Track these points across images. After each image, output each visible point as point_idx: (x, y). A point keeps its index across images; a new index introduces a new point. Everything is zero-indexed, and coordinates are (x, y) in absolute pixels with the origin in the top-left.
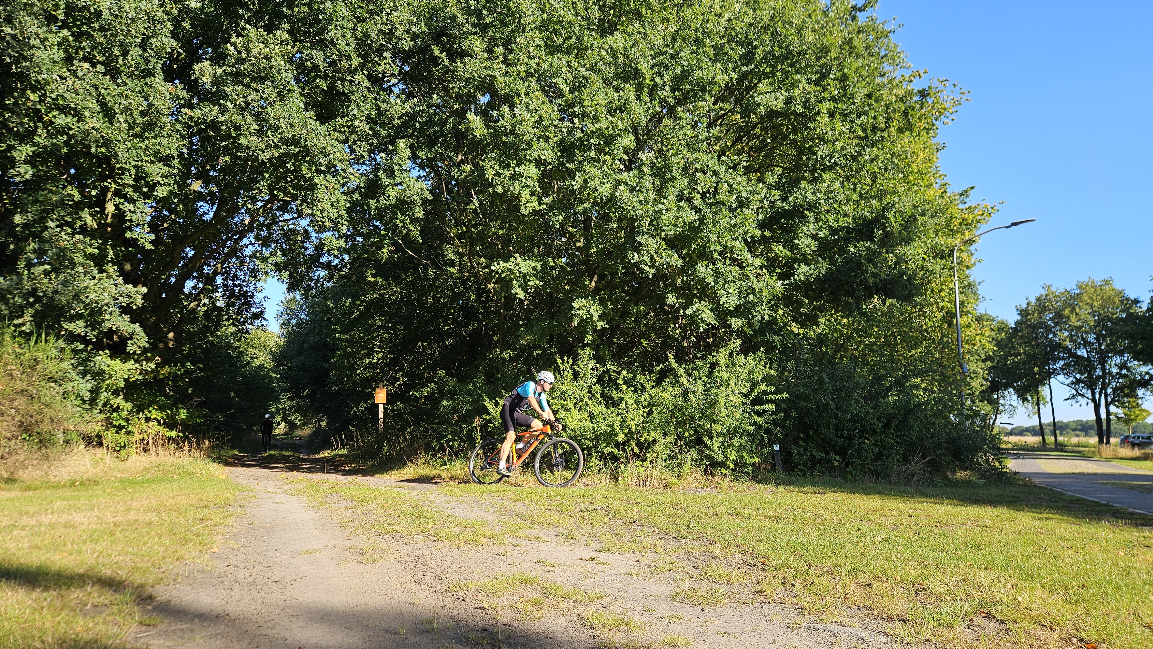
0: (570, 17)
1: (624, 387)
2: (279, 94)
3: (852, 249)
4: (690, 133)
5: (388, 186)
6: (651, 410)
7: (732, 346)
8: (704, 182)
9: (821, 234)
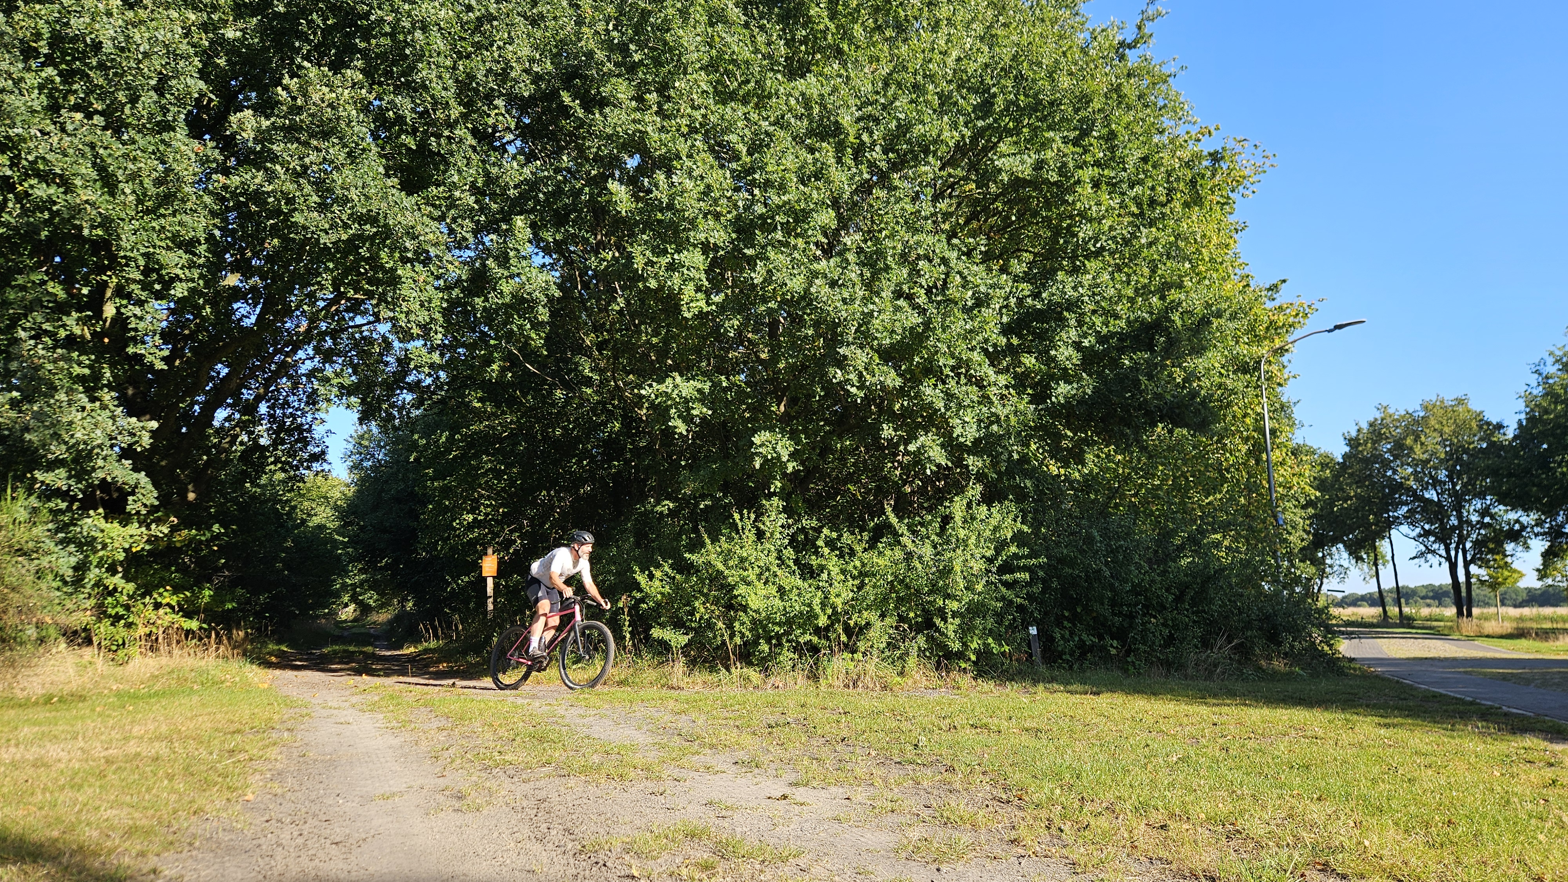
0: (747, 54)
1: (826, 551)
2: (349, 154)
3: (1127, 362)
4: (909, 208)
5: (500, 278)
6: (862, 581)
7: (971, 493)
8: (930, 273)
9: (1086, 343)
